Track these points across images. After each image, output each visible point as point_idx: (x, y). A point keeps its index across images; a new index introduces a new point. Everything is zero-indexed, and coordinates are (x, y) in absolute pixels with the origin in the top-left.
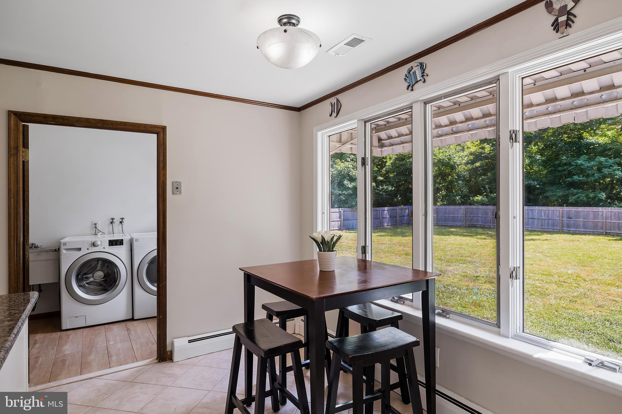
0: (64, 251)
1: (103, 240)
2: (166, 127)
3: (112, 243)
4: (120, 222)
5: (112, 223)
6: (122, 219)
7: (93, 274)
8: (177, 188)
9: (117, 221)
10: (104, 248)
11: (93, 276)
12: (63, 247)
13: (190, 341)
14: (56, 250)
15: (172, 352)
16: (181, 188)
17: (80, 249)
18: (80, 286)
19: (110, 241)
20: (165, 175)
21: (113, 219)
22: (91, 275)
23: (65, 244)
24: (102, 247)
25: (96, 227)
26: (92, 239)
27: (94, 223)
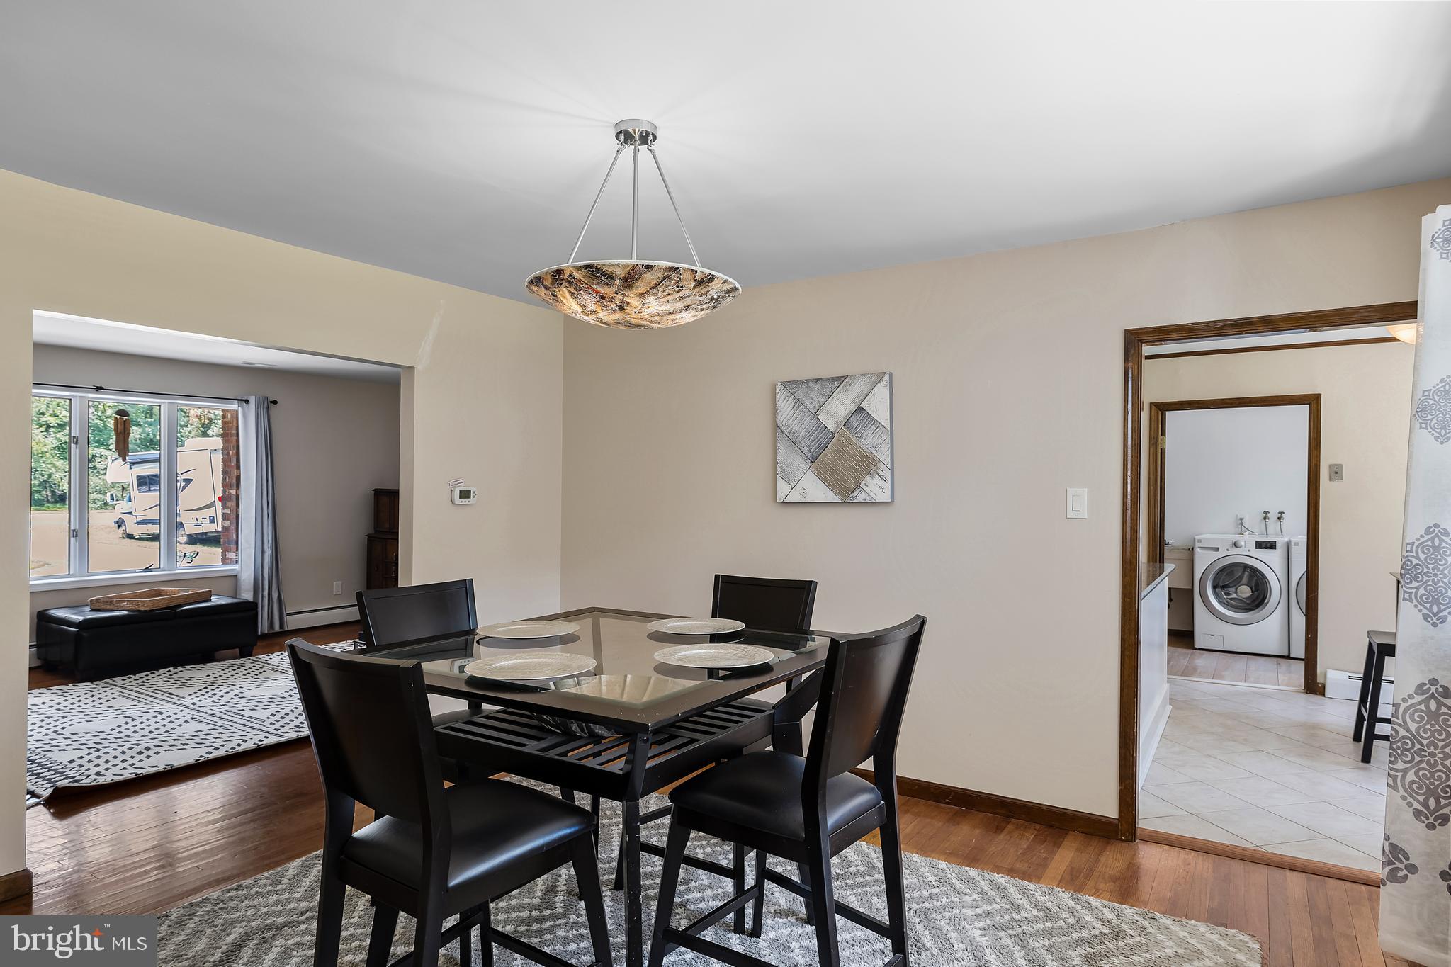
0: (1199, 550)
1: (1248, 542)
2: (1320, 395)
3: (1260, 545)
4: (1278, 518)
5: (1265, 518)
6: (1281, 513)
7: (1237, 589)
8: (1336, 473)
9: (1273, 515)
10: (1249, 551)
11: (1236, 593)
12: (1197, 545)
13: (1351, 678)
14: (1189, 550)
15: (1324, 686)
16: (1342, 473)
17: (1217, 549)
18: (1217, 596)
19: (1257, 542)
20: (1318, 457)
21: (1266, 513)
22: (1233, 589)
23: (1200, 541)
24: (1247, 549)
25: (1242, 524)
26: (1235, 538)
27: (1239, 517)
